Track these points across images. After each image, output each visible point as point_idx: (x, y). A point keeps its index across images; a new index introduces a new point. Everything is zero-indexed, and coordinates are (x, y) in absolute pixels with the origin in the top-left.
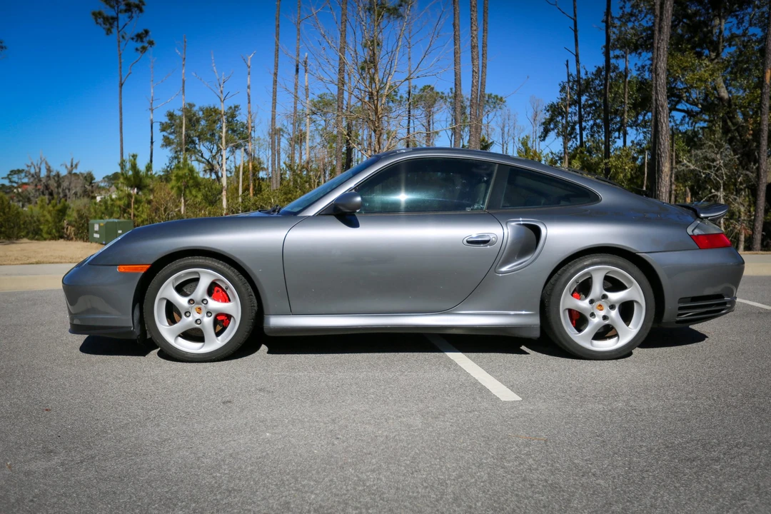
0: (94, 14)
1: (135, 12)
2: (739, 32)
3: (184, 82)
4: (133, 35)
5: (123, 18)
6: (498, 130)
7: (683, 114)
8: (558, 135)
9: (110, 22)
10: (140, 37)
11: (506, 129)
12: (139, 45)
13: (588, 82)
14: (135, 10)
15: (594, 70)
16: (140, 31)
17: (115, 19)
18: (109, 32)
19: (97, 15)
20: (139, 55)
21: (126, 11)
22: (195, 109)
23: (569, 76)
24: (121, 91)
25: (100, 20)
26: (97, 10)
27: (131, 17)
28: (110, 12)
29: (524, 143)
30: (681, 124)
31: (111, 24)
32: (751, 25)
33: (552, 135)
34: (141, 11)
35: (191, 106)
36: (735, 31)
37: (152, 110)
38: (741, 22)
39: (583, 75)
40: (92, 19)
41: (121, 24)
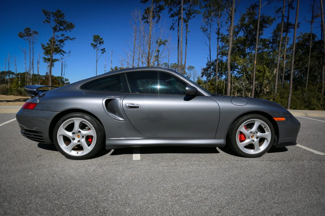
0: (91, 44)
1: (102, 44)
2: (250, 52)
3: (112, 60)
4: (101, 49)
5: (98, 45)
6: (193, 75)
7: (237, 72)
8: (205, 76)
9: (95, 46)
10: (102, 50)
11: (195, 75)
12: (102, 52)
13: (213, 63)
14: (102, 43)
15: (215, 60)
16: (103, 49)
17: (96, 45)
18: (95, 48)
19: (92, 44)
20: (102, 54)
21: (99, 43)
22: (118, 68)
23: (208, 61)
24: (97, 63)
25: (93, 45)
26: (92, 43)
27: (100, 45)
28: (95, 44)
29: (198, 78)
30: (237, 74)
31: (95, 47)
32: (252, 50)
33: (204, 76)
34: (103, 43)
35: (117, 67)
36: (249, 51)
37: (105, 68)
38: (250, 49)
39: (212, 61)
40: (91, 45)
41: (98, 46)
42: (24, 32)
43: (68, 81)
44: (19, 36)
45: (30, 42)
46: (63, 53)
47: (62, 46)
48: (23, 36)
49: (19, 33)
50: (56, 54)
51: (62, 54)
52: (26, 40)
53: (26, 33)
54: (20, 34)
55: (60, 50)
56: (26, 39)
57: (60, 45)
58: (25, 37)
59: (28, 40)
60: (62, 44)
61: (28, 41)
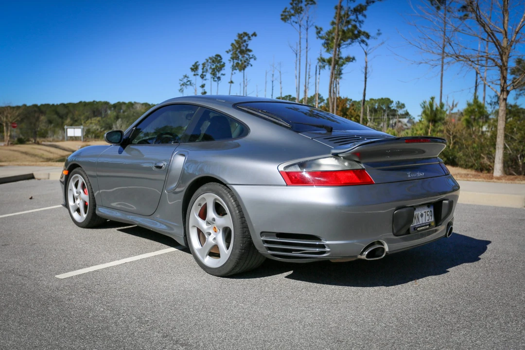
18: (439, 9)
20: (460, 21)
42: (291, 6)
43: (405, 109)
44: (282, 19)
45: (300, 26)
46: (365, 39)
47: (361, 22)
48: (288, 17)
49: (282, 13)
50: (350, 44)
51: (363, 41)
52: (294, 24)
53: (293, 8)
54: (284, 14)
55: (359, 32)
56: (294, 22)
57: (356, 20)
58: (292, 17)
59: (296, 23)
60: (360, 17)
61: (297, 26)
